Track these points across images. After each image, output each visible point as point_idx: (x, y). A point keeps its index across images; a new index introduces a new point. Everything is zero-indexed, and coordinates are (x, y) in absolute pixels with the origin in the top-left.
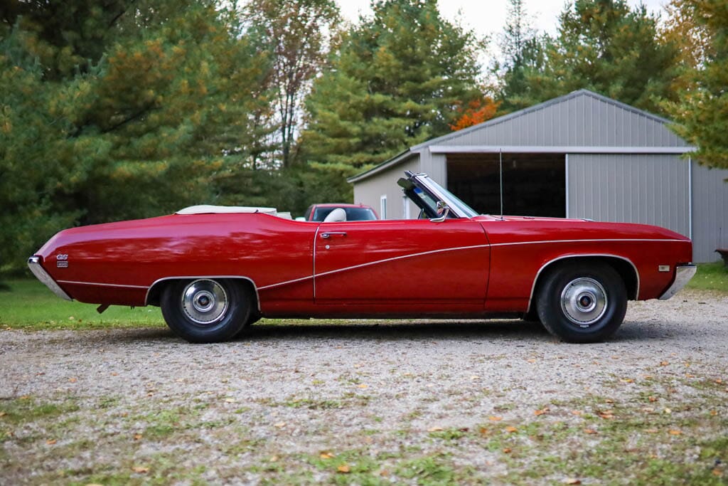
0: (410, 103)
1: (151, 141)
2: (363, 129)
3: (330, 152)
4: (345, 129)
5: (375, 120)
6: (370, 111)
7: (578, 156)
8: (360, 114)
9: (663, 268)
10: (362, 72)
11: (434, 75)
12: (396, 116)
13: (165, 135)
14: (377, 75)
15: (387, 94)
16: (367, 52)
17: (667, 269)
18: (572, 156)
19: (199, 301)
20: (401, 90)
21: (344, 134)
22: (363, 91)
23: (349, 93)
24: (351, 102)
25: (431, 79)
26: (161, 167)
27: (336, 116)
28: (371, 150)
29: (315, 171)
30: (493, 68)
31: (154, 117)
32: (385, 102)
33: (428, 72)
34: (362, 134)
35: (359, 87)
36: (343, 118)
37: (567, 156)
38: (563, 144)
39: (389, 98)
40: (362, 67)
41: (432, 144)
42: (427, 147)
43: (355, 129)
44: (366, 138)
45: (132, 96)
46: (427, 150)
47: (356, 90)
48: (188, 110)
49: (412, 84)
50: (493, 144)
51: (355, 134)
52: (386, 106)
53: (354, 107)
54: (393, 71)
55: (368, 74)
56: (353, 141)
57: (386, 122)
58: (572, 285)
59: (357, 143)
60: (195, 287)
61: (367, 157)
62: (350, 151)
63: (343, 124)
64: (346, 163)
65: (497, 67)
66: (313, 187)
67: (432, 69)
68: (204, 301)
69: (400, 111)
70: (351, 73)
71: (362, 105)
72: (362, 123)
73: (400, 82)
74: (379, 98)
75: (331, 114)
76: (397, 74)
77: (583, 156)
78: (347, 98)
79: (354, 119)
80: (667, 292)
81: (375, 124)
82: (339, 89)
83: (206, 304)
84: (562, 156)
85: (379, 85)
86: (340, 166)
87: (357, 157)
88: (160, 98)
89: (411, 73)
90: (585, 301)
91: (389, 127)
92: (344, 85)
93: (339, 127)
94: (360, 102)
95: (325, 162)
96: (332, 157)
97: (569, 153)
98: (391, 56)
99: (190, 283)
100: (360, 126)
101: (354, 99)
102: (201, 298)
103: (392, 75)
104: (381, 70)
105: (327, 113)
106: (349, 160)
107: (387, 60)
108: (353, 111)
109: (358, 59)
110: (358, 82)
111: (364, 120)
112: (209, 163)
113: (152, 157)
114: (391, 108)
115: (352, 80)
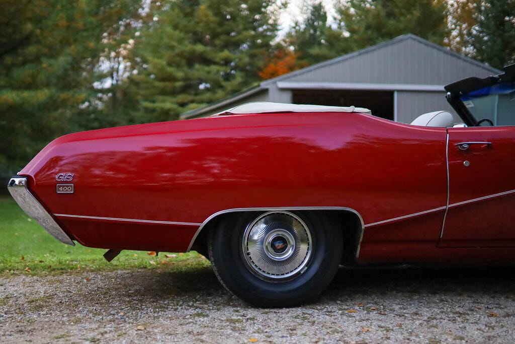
0: (226, 53)
1: (31, 71)
2: (187, 74)
3: (158, 94)
4: (171, 74)
5: (197, 66)
6: (192, 60)
8: (184, 62)
10: (185, 26)
12: (215, 63)
13: (44, 65)
14: (198, 29)
15: (205, 45)
16: (188, 10)
19: (273, 245)
20: (218, 42)
21: (170, 78)
22: (186, 42)
24: (177, 51)
26: (41, 95)
27: (163, 62)
28: (193, 92)
29: (145, 109)
31: (32, 49)
32: (205, 52)
34: (186, 79)
35: (183, 39)
36: (170, 64)
37: (396, 94)
38: (392, 83)
39: (207, 49)
40: (184, 22)
41: (281, 80)
42: (275, 83)
43: (180, 74)
44: (188, 82)
45: (10, 30)
46: (275, 85)
48: (65, 42)
51: (180, 78)
52: (206, 55)
53: (178, 55)
54: (211, 25)
55: (190, 28)
56: (178, 84)
57: (207, 68)
59: (181, 86)
60: (265, 223)
61: (190, 98)
62: (173, 93)
63: (170, 69)
64: (172, 103)
68: (279, 245)
69: (217, 60)
70: (175, 27)
71: (185, 54)
72: (186, 69)
73: (217, 35)
74: (200, 48)
75: (160, 61)
76: (215, 28)
78: (172, 48)
79: (178, 66)
81: (197, 70)
82: (166, 40)
83: (283, 250)
85: (198, 39)
86: (167, 105)
87: (181, 98)
88: (38, 31)
91: (209, 72)
92: (171, 37)
93: (166, 72)
94: (184, 51)
95: (153, 102)
96: (159, 98)
97: (399, 91)
98: (210, 13)
99: (254, 219)
100: (183, 71)
101: (179, 49)
102: (275, 240)
103: (210, 28)
104: (201, 24)
105: (156, 61)
106: (174, 100)
107: (206, 16)
108: (177, 59)
109: (182, 15)
110: (182, 35)
111: (187, 67)
112: (73, 96)
113: (31, 85)
114: (209, 57)
115: (177, 33)
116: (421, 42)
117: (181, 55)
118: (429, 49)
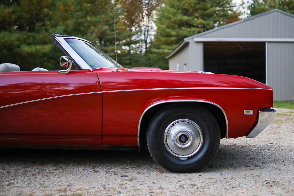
0: (200, 21)
2: (178, 33)
3: (163, 44)
4: (169, 33)
5: (183, 28)
6: (181, 24)
7: (272, 44)
8: (176, 26)
9: (248, 112)
10: (178, 6)
11: (212, 7)
12: (194, 26)
14: (185, 7)
15: (189, 16)
17: (251, 112)
18: (269, 44)
20: (197, 15)
21: (169, 35)
22: (178, 15)
23: (171, 16)
24: (172, 20)
25: (210, 9)
27: (164, 27)
29: (155, 53)
30: (241, 4)
32: (189, 20)
33: (209, 5)
34: (177, 35)
35: (176, 13)
36: (168, 27)
37: (266, 43)
38: (264, 37)
39: (190, 18)
40: (177, 3)
42: (193, 38)
43: (174, 33)
44: (179, 37)
46: (193, 40)
47: (174, 14)
49: (202, 12)
50: (227, 37)
51: (173, 35)
52: (189, 22)
54: (193, 5)
55: (181, 6)
56: (173, 39)
57: (189, 29)
58: (173, 125)
59: (175, 40)
62: (171, 43)
63: (168, 30)
64: (169, 49)
65: (243, 3)
66: (154, 61)
67: (211, 4)
69: (195, 24)
70: (172, 6)
71: (177, 21)
73: (196, 10)
74: (185, 18)
75: (162, 26)
76: (195, 7)
77: (275, 44)
78: (170, 18)
79: (173, 28)
80: (253, 131)
81: (183, 30)
82: (166, 14)
84: (264, 43)
85: (186, 12)
86: (166, 51)
89: (201, 6)
90: (183, 138)
91: (190, 32)
92: (169, 12)
93: (166, 32)
94: (176, 20)
95: (159, 49)
96: (163, 46)
97: (268, 42)
100: (176, 31)
101: (173, 18)
103: (192, 7)
104: (187, 4)
108: (173, 24)
110: (175, 11)
111: (178, 29)
114: (191, 23)
115: (172, 9)
116: (283, 13)
117: (174, 22)
118: (288, 17)
